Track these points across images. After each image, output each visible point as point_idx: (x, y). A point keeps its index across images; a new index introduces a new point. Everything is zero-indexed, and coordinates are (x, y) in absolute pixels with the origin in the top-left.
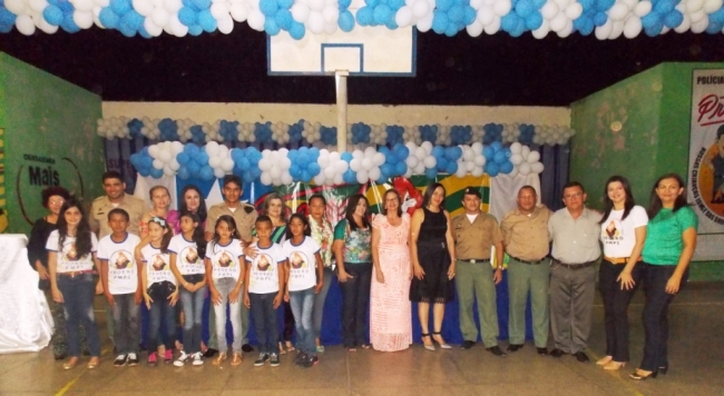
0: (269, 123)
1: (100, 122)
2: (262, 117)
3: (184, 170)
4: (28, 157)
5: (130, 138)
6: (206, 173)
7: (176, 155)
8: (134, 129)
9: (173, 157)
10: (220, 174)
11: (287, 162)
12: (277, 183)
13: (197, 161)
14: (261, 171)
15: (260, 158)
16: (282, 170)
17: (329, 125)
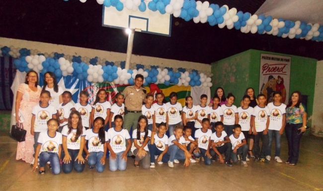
0: (80, 57)
2: (76, 54)
6: (58, 73)
8: (5, 51)
9: (40, 63)
10: (65, 74)
11: (102, 72)
12: (95, 81)
13: (53, 67)
14: (88, 75)
15: (88, 68)
16: (99, 75)
17: (110, 61)
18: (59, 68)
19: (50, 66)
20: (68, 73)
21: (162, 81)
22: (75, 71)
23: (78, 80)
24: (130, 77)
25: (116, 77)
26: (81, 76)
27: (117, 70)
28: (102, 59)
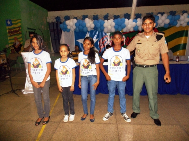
0: (97, 15)
1: (47, 18)
2: (95, 13)
3: (77, 29)
4: (28, 29)
5: (56, 22)
6: (85, 30)
8: (57, 19)
9: (73, 25)
10: (89, 29)
11: (114, 24)
12: (109, 31)
13: (82, 26)
14: (104, 28)
15: (104, 23)
16: (112, 27)
17: (117, 15)
18: (86, 26)
19: (80, 25)
20: (91, 28)
21: (162, 25)
22: (95, 26)
23: (98, 32)
24: (135, 25)
25: (125, 27)
26: (99, 30)
27: (125, 21)
28: (111, 15)
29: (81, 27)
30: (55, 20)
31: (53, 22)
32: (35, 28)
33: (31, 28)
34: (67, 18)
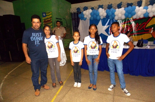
0: (112, 4)
1: (71, 9)
2: (110, 3)
3: (92, 18)
4: (57, 18)
5: (77, 12)
6: (98, 18)
7: (90, 14)
8: (78, 10)
10: (102, 18)
11: (124, 12)
12: (120, 19)
14: (115, 16)
15: (115, 11)
16: (122, 15)
17: (130, 2)
18: (99, 15)
19: (94, 14)
20: (104, 17)
22: (107, 15)
23: (109, 20)
24: (146, 12)
25: (135, 14)
26: (111, 17)
27: (135, 8)
28: (124, 3)
29: (95, 16)
30: (76, 11)
31: (75, 12)
32: (61, 18)
33: (59, 18)
34: (86, 9)
